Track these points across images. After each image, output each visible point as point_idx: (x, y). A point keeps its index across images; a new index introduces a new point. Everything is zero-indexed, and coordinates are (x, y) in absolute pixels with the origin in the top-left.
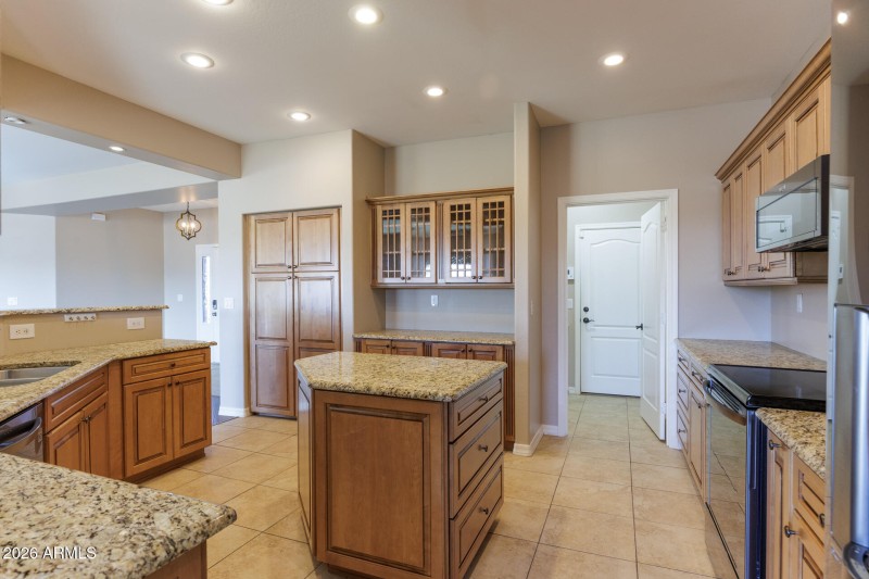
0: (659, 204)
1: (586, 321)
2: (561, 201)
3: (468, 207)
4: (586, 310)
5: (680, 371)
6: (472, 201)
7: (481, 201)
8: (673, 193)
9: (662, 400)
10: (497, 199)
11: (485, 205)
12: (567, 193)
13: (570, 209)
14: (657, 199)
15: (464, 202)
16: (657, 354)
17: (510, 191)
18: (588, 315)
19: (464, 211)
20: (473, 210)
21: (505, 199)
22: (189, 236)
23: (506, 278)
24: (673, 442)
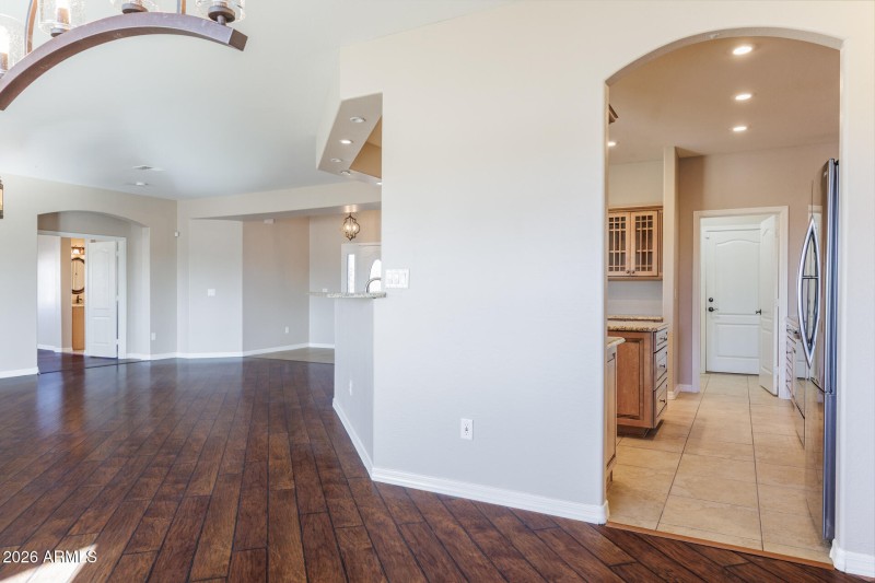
0: (773, 217)
1: (711, 310)
2: (696, 214)
3: (623, 219)
4: (711, 300)
5: (790, 341)
6: (627, 215)
7: (634, 215)
8: (784, 210)
9: (775, 365)
10: (647, 214)
11: (637, 218)
12: (701, 209)
13: (702, 220)
14: (772, 213)
15: (620, 215)
16: (772, 331)
17: (659, 209)
18: (712, 305)
19: (620, 222)
20: (627, 222)
21: (654, 214)
22: (352, 237)
23: (654, 272)
24: (784, 395)
